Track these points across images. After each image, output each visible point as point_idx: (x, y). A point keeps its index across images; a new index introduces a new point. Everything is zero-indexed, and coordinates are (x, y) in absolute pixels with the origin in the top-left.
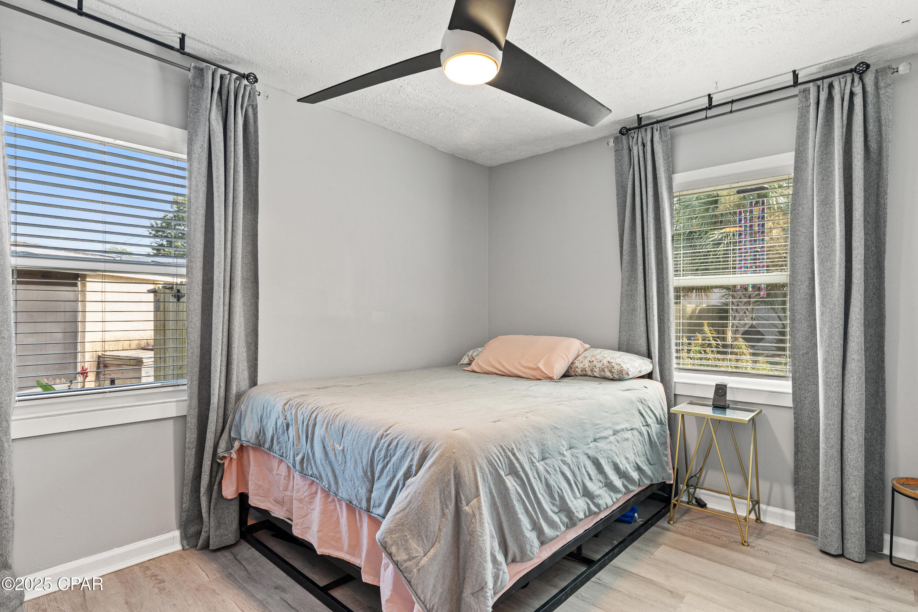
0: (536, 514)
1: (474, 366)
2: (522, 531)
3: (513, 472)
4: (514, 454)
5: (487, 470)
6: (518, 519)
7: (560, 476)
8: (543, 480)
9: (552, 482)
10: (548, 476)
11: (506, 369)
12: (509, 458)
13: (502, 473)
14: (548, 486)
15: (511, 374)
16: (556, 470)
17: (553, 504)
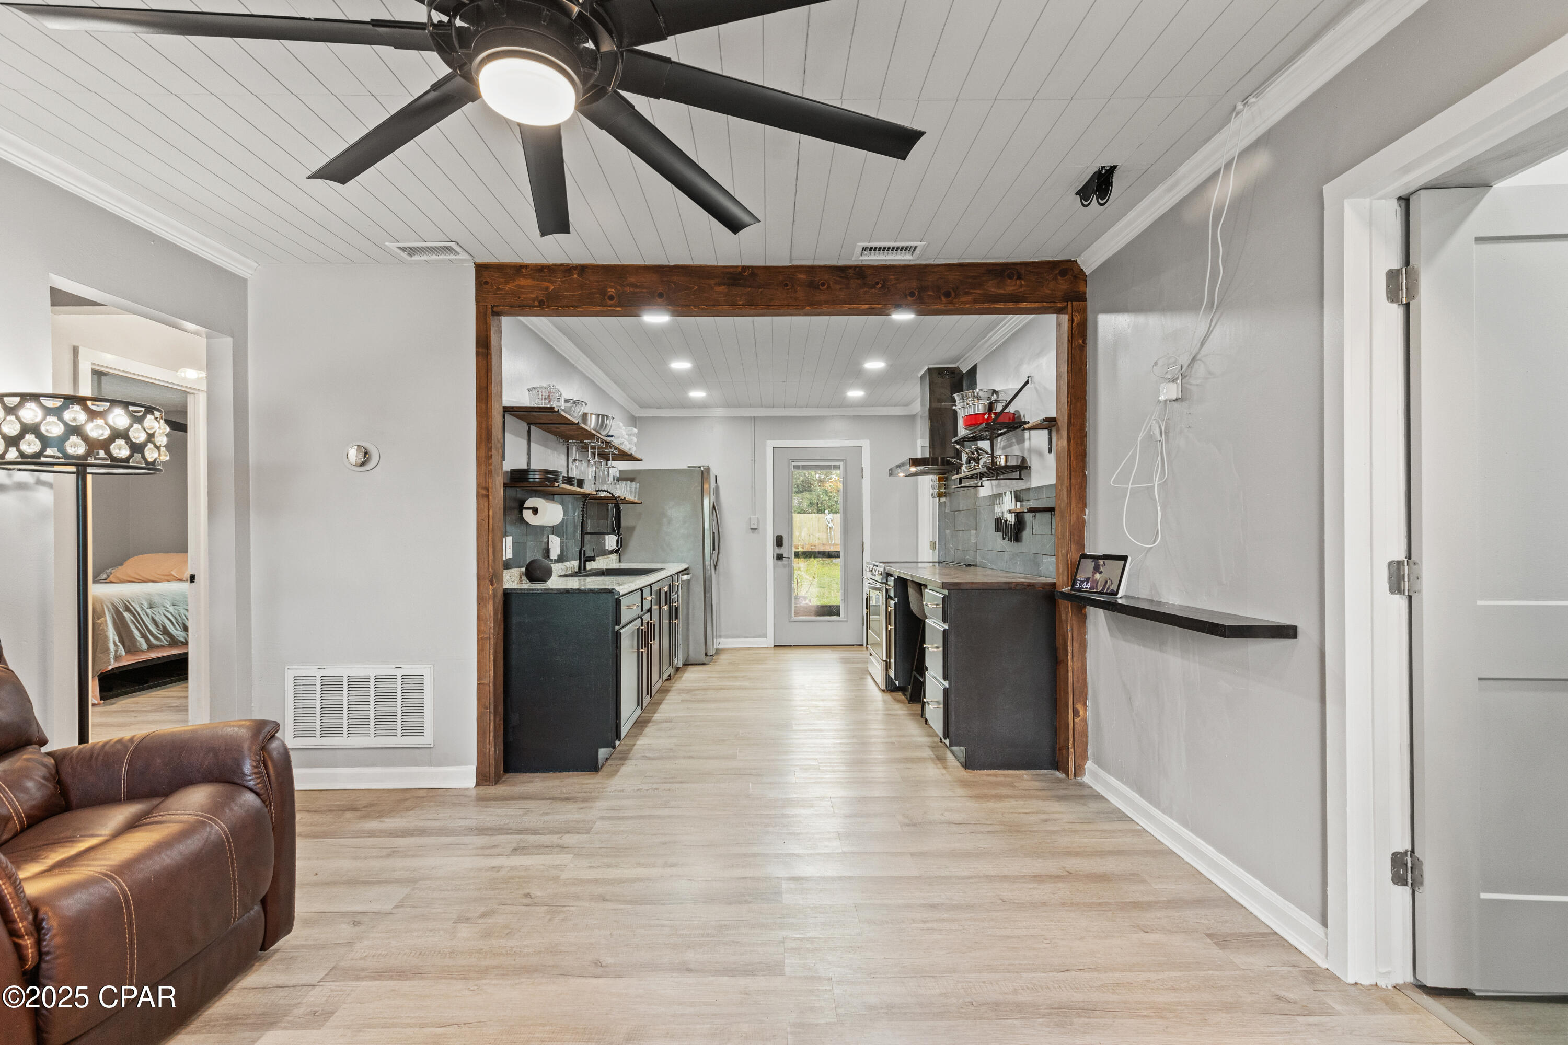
0: (144, 631)
1: (111, 578)
2: (135, 638)
3: (128, 609)
4: (129, 603)
5: (111, 608)
6: (131, 631)
7: (164, 617)
8: (150, 617)
9: (157, 619)
10: (154, 616)
11: (142, 577)
12: (125, 604)
13: (121, 610)
14: (154, 620)
15: (145, 580)
16: (160, 614)
17: (158, 630)
